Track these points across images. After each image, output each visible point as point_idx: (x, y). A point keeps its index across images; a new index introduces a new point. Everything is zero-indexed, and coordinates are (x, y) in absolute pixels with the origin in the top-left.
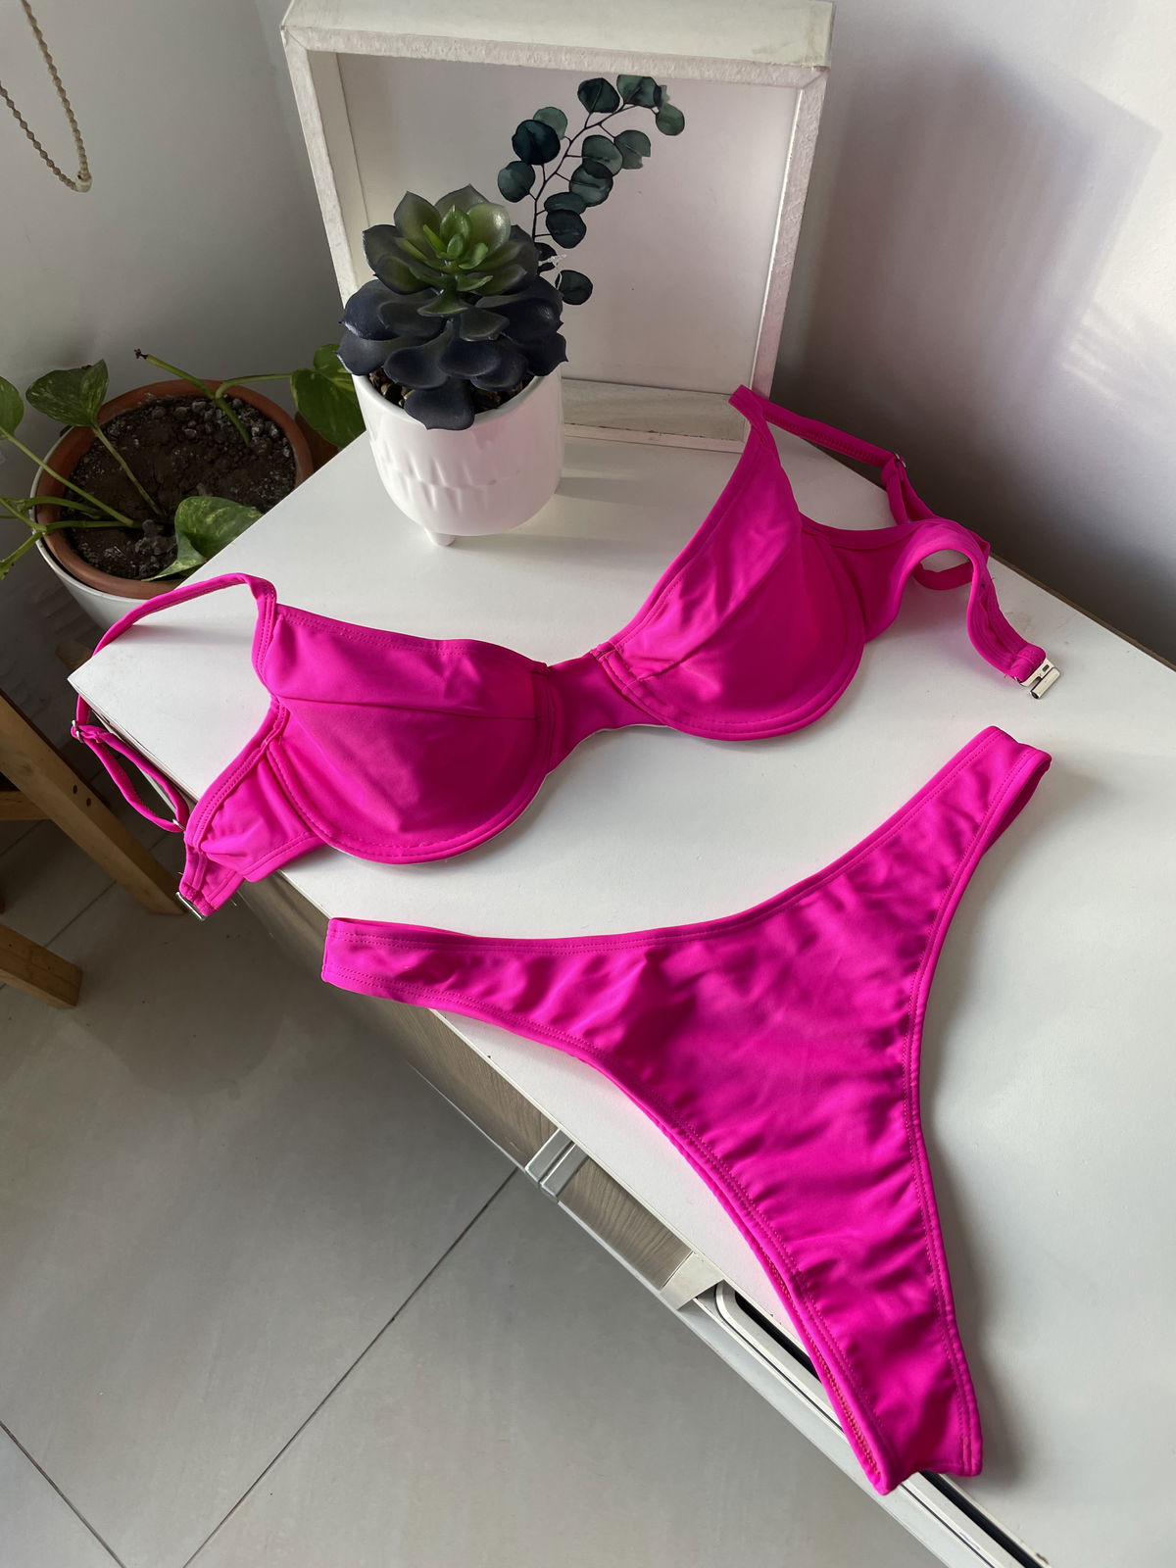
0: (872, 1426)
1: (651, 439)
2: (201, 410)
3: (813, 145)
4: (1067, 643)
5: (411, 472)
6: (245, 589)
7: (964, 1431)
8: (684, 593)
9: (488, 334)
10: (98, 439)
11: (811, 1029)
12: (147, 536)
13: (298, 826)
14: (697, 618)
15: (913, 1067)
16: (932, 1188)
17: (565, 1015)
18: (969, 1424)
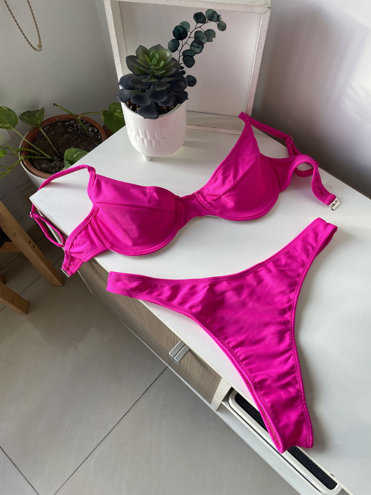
0: (278, 430)
1: (214, 130)
2: (73, 124)
3: (266, 32)
4: (343, 194)
5: (139, 134)
6: (86, 170)
7: (307, 433)
8: (223, 174)
9: (164, 88)
10: (41, 132)
11: (260, 308)
12: (55, 161)
13: (100, 244)
14: (227, 182)
15: (293, 321)
16: (298, 358)
17: (183, 302)
18: (309, 431)
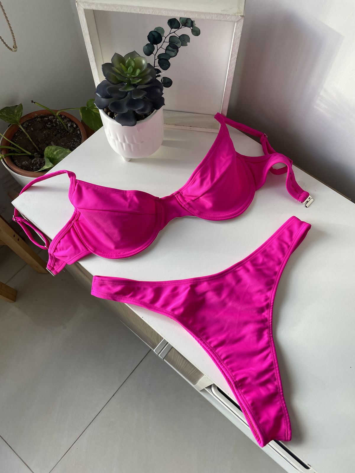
0: (259, 427)
1: (190, 129)
2: (52, 119)
3: (239, 39)
4: (316, 191)
5: (117, 139)
6: (66, 175)
7: (286, 428)
8: (201, 176)
9: (140, 97)
10: (20, 128)
11: (239, 307)
12: (36, 158)
13: (84, 248)
14: (205, 183)
15: (270, 319)
16: (276, 355)
17: (166, 304)
18: (287, 426)
